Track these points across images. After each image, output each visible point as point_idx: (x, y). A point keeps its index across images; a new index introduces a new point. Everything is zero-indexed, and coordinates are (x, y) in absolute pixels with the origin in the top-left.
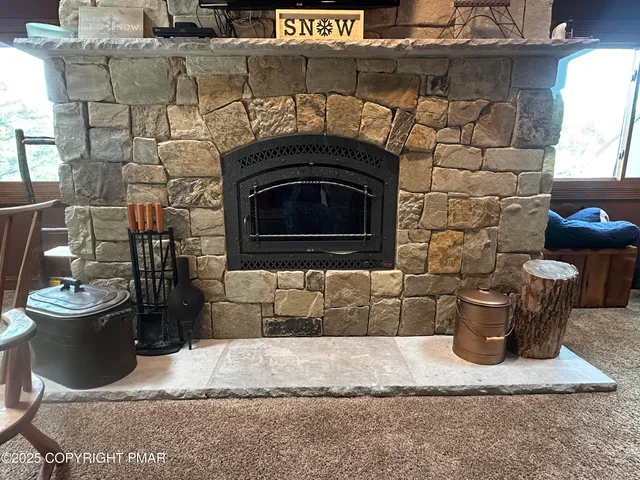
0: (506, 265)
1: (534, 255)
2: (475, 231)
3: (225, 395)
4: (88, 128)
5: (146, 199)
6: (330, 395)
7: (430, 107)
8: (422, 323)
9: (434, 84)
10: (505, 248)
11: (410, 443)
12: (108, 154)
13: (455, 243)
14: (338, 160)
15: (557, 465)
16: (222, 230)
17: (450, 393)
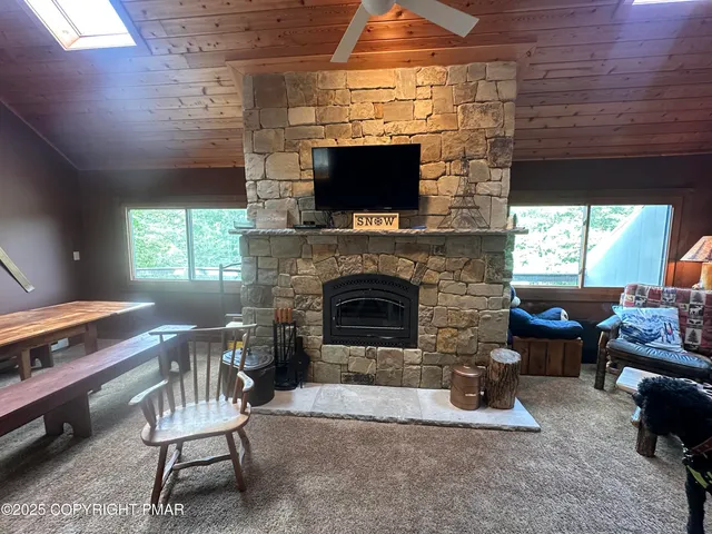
0: (484, 350)
1: (502, 345)
2: (464, 329)
3: (321, 416)
4: (258, 268)
5: (283, 305)
6: (375, 420)
7: (435, 261)
8: (434, 382)
9: (437, 250)
10: (483, 340)
11: (413, 449)
12: (266, 282)
13: (453, 336)
14: (386, 287)
15: (487, 467)
16: (321, 323)
17: (442, 425)
